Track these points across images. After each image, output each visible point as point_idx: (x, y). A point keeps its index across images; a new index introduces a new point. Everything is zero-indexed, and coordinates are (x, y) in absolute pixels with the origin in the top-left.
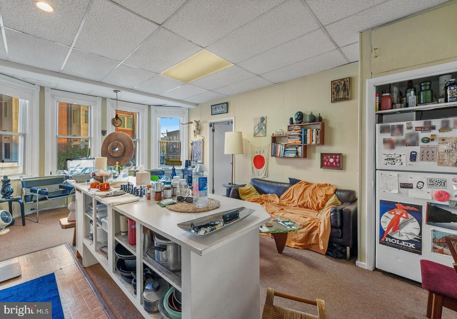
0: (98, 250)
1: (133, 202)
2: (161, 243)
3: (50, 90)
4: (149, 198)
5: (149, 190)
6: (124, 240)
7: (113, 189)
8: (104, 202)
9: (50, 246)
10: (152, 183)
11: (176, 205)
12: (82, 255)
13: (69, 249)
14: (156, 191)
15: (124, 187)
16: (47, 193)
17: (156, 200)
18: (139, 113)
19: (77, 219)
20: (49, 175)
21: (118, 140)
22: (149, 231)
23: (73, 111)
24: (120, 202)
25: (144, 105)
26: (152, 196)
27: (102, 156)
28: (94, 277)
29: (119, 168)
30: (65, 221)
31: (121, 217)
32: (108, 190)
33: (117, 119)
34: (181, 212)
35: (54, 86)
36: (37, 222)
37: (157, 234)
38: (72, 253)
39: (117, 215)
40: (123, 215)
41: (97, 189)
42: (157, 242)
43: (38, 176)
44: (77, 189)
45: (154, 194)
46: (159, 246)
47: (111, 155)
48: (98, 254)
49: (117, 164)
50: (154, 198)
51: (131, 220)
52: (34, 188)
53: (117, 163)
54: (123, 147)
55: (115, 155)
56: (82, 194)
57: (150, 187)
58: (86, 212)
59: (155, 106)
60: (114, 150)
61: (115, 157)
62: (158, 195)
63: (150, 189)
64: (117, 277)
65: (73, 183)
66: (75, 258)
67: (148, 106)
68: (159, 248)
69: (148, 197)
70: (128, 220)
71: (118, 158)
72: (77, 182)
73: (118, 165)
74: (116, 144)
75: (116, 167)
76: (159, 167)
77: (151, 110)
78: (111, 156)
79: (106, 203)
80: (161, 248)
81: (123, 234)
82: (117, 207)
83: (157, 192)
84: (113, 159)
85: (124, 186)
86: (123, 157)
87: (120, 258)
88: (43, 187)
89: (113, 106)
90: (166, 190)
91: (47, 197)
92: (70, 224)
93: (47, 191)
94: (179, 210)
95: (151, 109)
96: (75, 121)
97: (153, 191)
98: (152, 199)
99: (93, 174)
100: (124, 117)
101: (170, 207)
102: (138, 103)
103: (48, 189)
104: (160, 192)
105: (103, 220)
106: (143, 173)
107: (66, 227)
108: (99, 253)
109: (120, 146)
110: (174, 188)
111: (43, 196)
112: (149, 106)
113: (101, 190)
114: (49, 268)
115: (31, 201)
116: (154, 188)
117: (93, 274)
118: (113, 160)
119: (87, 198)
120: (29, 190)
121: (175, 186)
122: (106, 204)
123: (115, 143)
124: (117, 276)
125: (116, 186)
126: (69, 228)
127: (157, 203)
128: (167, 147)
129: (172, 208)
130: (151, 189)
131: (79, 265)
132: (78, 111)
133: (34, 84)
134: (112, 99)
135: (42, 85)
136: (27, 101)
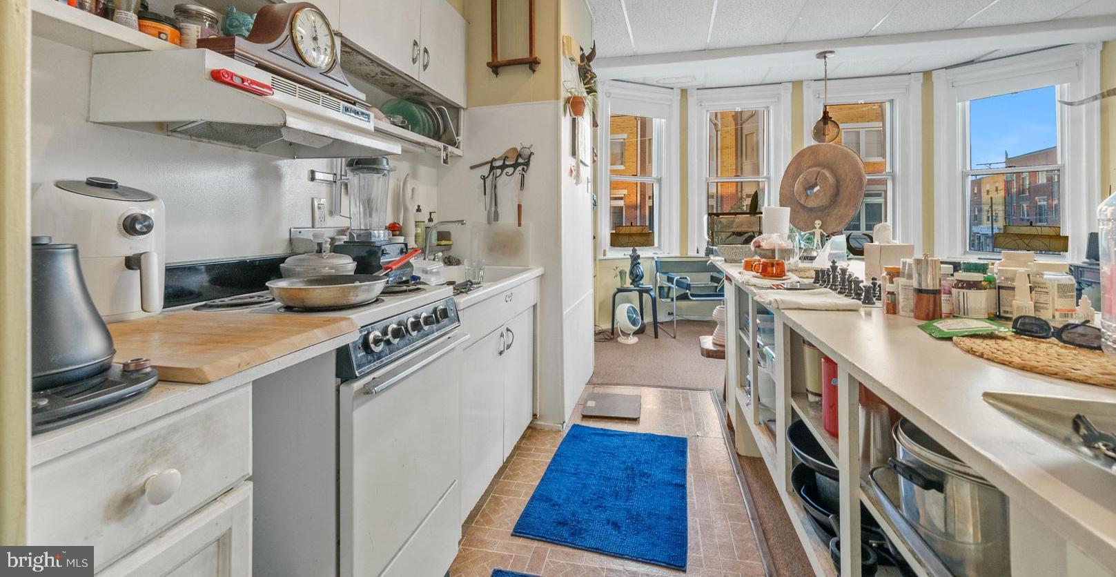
0: (760, 424)
1: (838, 310)
2: (919, 455)
3: (696, 91)
4: (892, 309)
5: (892, 282)
6: (812, 413)
7: (793, 278)
8: (760, 297)
9: (686, 385)
10: (904, 264)
11: (1005, 344)
12: (734, 425)
13: (717, 403)
14: (915, 285)
15: (823, 277)
16: (688, 287)
17: (917, 317)
18: (892, 101)
19: (727, 342)
20: (695, 254)
21: (819, 166)
22: (885, 411)
23: (746, 135)
24: (797, 303)
25: (910, 74)
26: (905, 302)
27: (781, 206)
28: (755, 485)
29: (822, 235)
30: (708, 342)
31: (807, 349)
32: (782, 277)
33: (825, 123)
34: (1023, 368)
35: (700, 82)
36: (674, 338)
37: (907, 426)
38: (720, 413)
39: (796, 341)
40: (810, 345)
41: (754, 273)
42: (906, 449)
43: (678, 255)
44: (727, 276)
45: (912, 295)
46: (911, 465)
47: (802, 202)
48: (760, 432)
49: (818, 226)
50: (912, 311)
51: (828, 360)
52: (672, 275)
53: (818, 223)
54: (831, 182)
55: (811, 203)
56: (734, 285)
57: (898, 276)
58: (740, 329)
59: (946, 68)
60: (809, 192)
61: (811, 210)
62: (925, 302)
63: (895, 279)
64: (795, 508)
65: (719, 263)
66: (724, 428)
67: (922, 74)
68: (908, 468)
69: (888, 304)
70: (823, 359)
71: (820, 211)
72: (725, 260)
73: (820, 228)
74: (815, 176)
75: (813, 234)
76: (965, 253)
77: (935, 85)
78: (803, 207)
79: (763, 300)
80: (919, 475)
81: (811, 398)
82: (786, 313)
83: (919, 291)
84: (807, 213)
85: (823, 271)
86: (835, 208)
87: (802, 463)
88: (684, 275)
89: (819, 97)
90: (962, 288)
91: (689, 294)
92: (715, 349)
93: (689, 283)
94: (1017, 360)
95: (934, 79)
96: (749, 156)
97: (905, 287)
98: (901, 313)
99: (756, 245)
100: (859, 132)
101: (969, 343)
102: (889, 72)
103: (689, 278)
104: (936, 293)
105: (766, 350)
106: (887, 244)
107: (709, 354)
108: (761, 430)
109: (826, 178)
110: (1000, 288)
111: (682, 291)
112: (927, 74)
113: (764, 276)
114: (679, 426)
115: (668, 297)
116: (910, 277)
117: (755, 478)
118: (806, 218)
119: (741, 294)
120: (665, 277)
121: (1009, 284)
122: (763, 302)
123: (811, 172)
124: (796, 505)
125: (807, 274)
126: (712, 357)
127: (919, 326)
128: (1007, 203)
129: (980, 348)
130: (900, 281)
131: (730, 445)
132: (755, 135)
133: (672, 88)
134: (815, 80)
135: (683, 86)
136: (663, 121)
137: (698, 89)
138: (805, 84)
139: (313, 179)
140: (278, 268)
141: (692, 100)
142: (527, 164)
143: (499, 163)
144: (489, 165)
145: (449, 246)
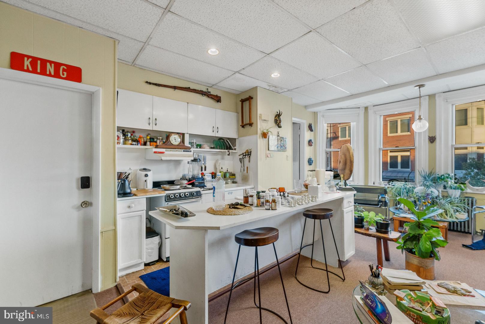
20: (372, 185)
53: (342, 176)
133: (359, 108)
134: (444, 92)
135: (366, 105)
136: (355, 123)
137: (374, 106)
138: (437, 96)
139: (188, 163)
140: (174, 183)
141: (370, 112)
142: (250, 154)
143: (244, 154)
144: (242, 155)
145: (235, 178)
